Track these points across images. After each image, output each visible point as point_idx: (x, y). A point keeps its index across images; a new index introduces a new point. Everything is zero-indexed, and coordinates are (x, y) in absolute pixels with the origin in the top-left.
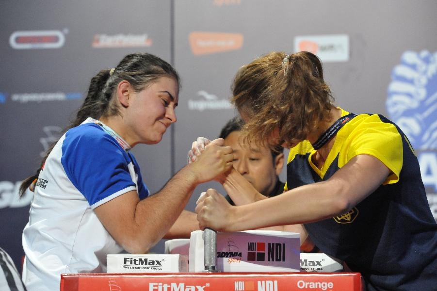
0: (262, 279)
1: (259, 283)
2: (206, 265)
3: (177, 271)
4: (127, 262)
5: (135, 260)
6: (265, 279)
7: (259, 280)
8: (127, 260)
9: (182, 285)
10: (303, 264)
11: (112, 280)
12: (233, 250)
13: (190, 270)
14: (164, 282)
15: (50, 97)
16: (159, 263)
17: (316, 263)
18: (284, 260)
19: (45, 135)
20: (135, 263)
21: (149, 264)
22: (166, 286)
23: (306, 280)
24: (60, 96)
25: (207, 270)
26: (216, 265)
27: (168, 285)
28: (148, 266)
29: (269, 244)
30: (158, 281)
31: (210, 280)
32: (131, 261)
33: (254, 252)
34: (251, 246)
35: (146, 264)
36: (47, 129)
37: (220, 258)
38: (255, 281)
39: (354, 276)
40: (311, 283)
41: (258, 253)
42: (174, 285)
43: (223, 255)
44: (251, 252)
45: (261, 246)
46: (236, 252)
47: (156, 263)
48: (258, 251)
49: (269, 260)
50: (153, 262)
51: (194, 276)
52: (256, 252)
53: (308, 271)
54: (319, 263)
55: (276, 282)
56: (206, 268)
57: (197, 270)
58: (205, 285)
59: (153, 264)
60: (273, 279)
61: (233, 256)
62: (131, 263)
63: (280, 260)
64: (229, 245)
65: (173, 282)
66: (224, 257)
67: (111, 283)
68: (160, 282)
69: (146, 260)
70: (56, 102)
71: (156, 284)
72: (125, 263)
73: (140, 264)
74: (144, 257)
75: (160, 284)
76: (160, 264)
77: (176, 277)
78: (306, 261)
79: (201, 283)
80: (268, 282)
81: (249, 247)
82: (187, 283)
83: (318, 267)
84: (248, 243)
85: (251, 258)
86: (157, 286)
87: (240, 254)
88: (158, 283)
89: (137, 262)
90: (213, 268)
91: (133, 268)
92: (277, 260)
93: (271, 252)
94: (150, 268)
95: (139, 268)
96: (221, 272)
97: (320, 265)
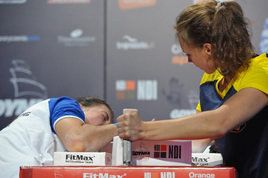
0: (164, 171)
1: (162, 173)
2: (124, 161)
3: (104, 164)
4: (68, 158)
5: (74, 157)
6: (166, 171)
7: (162, 172)
8: (68, 156)
9: (107, 175)
10: (194, 160)
11: (57, 170)
12: (143, 150)
13: (113, 164)
14: (94, 172)
15: (17, 39)
16: (91, 158)
17: (203, 160)
18: (180, 158)
19: (13, 66)
20: (74, 159)
21: (84, 159)
22: (95, 175)
23: (196, 172)
24: (24, 38)
25: (125, 164)
26: (131, 160)
27: (97, 174)
28: (83, 161)
29: (170, 146)
30: (90, 171)
31: (126, 171)
32: (71, 157)
33: (159, 151)
34: (156, 147)
35: (82, 159)
36: (14, 62)
37: (134, 156)
38: (159, 172)
39: (230, 170)
40: (199, 174)
41: (161, 152)
42: (101, 175)
43: (137, 153)
44: (156, 151)
45: (164, 147)
46: (146, 151)
47: (89, 159)
48: (161, 151)
49: (169, 157)
50: (87, 158)
51: (115, 168)
52: (160, 151)
53: (198, 165)
54: (205, 160)
55: (174, 173)
56: (124, 162)
57: (118, 164)
58: (123, 175)
59: (87, 159)
60: (172, 171)
61: (144, 154)
62: (71, 159)
63: (177, 158)
64: (141, 147)
65: (101, 172)
66: (137, 155)
67: (56, 173)
68: (91, 172)
69: (82, 156)
70: (20, 43)
71: (88, 174)
72: (67, 158)
73: (78, 159)
74: (80, 154)
75: (91, 174)
76: (92, 160)
77: (103, 169)
78: (196, 158)
79: (120, 173)
80: (168, 173)
81: (155, 148)
82: (110, 173)
83: (205, 163)
84: (155, 145)
85: (156, 156)
86: (89, 175)
87: (149, 153)
88: (90, 173)
89: (75, 158)
90: (129, 162)
91: (72, 162)
92: (175, 158)
93: (171, 152)
94: (84, 162)
95: (77, 162)
96: (134, 165)
97: (207, 161)
